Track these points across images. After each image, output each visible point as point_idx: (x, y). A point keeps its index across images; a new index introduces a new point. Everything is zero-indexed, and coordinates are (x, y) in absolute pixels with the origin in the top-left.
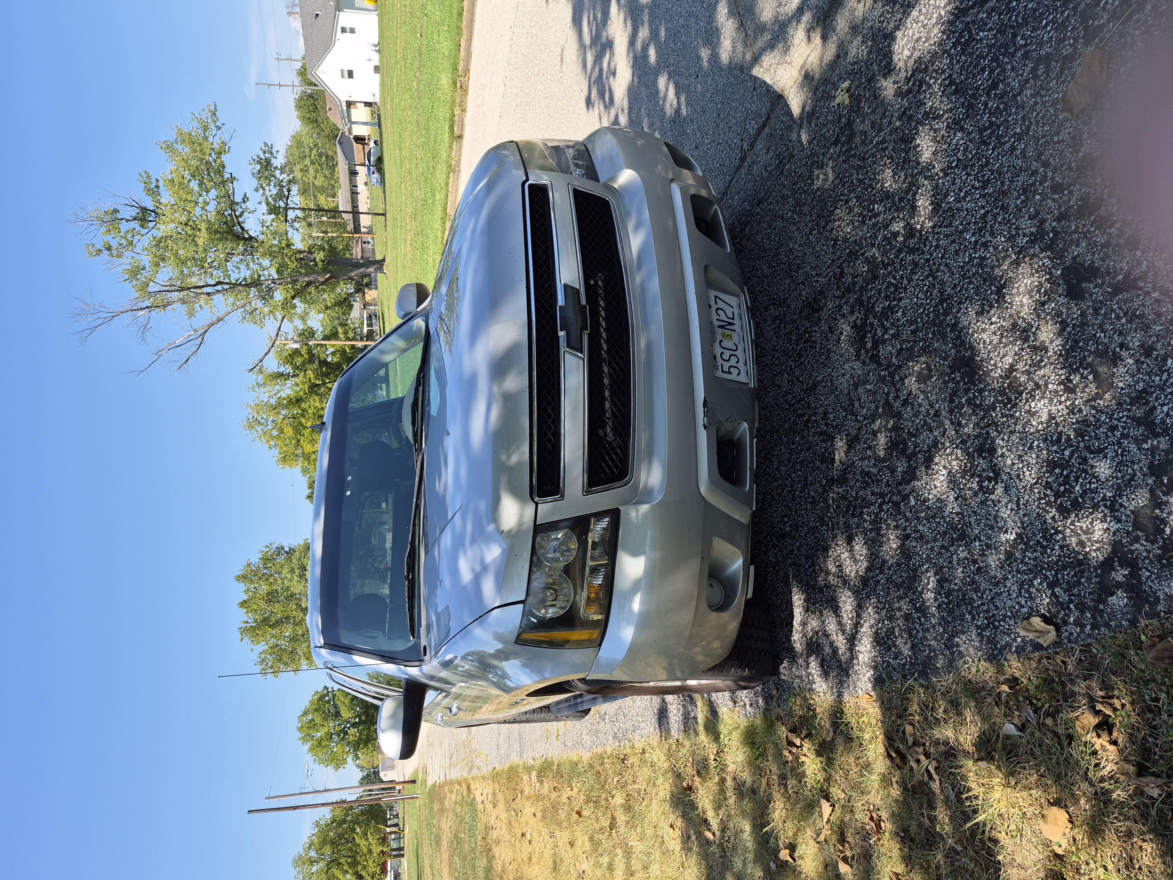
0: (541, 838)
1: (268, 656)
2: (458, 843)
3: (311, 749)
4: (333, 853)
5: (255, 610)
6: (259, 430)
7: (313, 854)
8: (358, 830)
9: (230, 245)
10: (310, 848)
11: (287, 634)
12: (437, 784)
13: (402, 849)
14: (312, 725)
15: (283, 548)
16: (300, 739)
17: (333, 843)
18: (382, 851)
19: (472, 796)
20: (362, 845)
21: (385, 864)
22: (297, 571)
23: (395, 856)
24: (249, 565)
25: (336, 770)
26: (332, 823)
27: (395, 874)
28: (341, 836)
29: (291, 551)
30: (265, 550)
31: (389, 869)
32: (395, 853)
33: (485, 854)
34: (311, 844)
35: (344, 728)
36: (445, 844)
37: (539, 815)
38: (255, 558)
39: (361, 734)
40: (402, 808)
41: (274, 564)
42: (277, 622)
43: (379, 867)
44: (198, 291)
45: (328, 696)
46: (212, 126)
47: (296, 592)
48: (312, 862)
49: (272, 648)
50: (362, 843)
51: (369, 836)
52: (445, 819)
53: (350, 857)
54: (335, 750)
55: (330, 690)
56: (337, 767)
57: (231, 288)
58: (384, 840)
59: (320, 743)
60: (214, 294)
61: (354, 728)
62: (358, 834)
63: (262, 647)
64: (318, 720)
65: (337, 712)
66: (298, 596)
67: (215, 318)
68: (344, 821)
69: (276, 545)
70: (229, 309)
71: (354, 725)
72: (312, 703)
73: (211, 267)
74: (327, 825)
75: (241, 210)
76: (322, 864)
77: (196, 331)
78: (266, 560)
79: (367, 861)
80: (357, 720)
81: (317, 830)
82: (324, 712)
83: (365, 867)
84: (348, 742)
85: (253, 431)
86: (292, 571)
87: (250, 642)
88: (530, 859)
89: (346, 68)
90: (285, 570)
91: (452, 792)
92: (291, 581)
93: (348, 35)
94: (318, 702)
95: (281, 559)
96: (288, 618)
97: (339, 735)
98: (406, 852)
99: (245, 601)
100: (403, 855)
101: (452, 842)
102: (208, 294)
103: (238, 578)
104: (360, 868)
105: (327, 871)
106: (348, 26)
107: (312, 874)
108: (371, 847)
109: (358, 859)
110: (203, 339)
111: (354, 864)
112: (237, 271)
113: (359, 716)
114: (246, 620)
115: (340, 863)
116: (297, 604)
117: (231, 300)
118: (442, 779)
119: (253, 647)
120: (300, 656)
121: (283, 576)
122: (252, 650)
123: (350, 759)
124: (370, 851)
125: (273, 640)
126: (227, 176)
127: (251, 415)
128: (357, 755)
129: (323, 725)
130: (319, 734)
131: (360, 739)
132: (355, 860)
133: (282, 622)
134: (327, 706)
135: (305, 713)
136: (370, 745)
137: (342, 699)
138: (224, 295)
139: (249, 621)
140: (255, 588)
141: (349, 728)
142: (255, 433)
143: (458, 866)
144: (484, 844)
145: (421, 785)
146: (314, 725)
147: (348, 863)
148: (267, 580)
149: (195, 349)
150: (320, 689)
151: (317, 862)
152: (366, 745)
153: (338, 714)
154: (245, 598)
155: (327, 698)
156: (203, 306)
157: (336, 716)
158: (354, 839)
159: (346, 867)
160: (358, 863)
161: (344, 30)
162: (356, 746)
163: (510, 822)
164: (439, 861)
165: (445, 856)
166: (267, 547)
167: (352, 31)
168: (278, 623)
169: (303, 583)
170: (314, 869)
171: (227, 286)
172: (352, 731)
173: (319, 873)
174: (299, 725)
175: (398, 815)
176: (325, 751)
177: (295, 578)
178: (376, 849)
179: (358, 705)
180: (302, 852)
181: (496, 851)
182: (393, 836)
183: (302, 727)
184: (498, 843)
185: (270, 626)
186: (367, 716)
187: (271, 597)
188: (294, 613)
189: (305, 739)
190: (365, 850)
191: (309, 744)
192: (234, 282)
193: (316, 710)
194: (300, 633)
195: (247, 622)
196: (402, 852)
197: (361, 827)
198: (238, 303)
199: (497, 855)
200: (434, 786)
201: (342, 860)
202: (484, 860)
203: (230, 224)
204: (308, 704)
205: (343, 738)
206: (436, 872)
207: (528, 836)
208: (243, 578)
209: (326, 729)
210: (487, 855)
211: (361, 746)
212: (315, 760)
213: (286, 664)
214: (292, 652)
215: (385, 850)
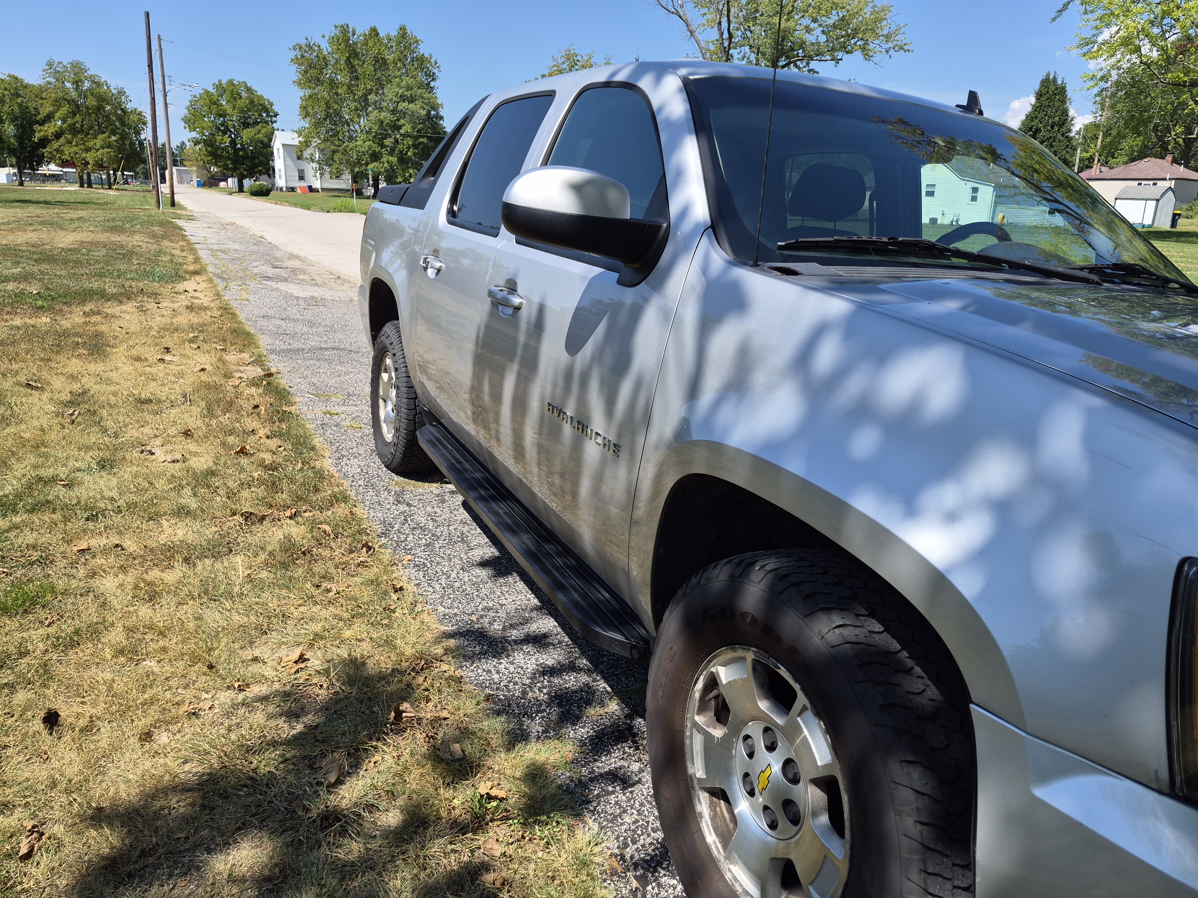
0: (173, 379)
1: (315, 54)
2: (123, 254)
3: (207, 93)
4: (87, 108)
5: (366, 44)
6: (565, 66)
7: (87, 85)
8: (113, 138)
9: (769, 51)
10: (94, 82)
11: (339, 77)
12: (184, 233)
13: (90, 186)
14: (235, 96)
15: (433, 80)
16: (220, 81)
17: (99, 109)
18: (88, 163)
19: (187, 276)
20: (95, 141)
21: (73, 165)
22: (408, 93)
23: (81, 178)
24: (417, 42)
25: (182, 119)
26: (122, 110)
27: (58, 175)
28: (107, 118)
29: (430, 89)
30: (433, 61)
31: (65, 170)
32: (85, 177)
33: (123, 291)
34: (99, 84)
35: (231, 132)
36: (116, 238)
37: (204, 377)
38: (424, 49)
39: (223, 149)
40: (135, 188)
41: (416, 69)
42: (353, 66)
43: (69, 159)
44: (725, 12)
45: (267, 116)
46: (890, 45)
47: (386, 91)
48: (77, 83)
49: (324, 58)
50: (98, 142)
51: (106, 150)
52: (146, 240)
53: (82, 126)
54: (206, 119)
55: (274, 119)
56: (186, 120)
57: (725, 48)
58: (100, 165)
59: (215, 103)
60: (720, 29)
61: (230, 143)
62: (109, 137)
63: (326, 47)
64: (240, 103)
65: (249, 124)
66: (381, 92)
67: (693, 28)
68: (123, 124)
69: (437, 73)
70: (703, 44)
71: (233, 143)
72: (261, 97)
73: (745, 30)
74: (120, 104)
75: (801, 66)
76: (74, 94)
77: (682, 6)
78: (422, 62)
79: (77, 146)
80: (239, 146)
81: (114, 91)
82: (249, 110)
83: (70, 143)
84: (214, 135)
85: (563, 59)
86: (409, 88)
87: (333, 34)
88: (138, 359)
89: (937, 190)
90: (411, 81)
91: (182, 251)
92: (398, 85)
93: (969, 194)
94: (261, 105)
95: (421, 77)
96: (357, 78)
97: (222, 125)
98: (86, 190)
99: (378, 34)
100: (82, 186)
101: (122, 247)
102: (720, 23)
103: (403, 29)
104: (69, 137)
105: (66, 100)
106: (979, 195)
107: (63, 83)
108: (93, 151)
109: (79, 136)
110: (673, 13)
111: (74, 130)
112: (740, 56)
113: (243, 149)
114: (357, 32)
115: (75, 115)
116: (371, 90)
117: (712, 48)
118: (193, 240)
119: (326, 38)
120: (314, 89)
121: (403, 77)
122: (324, 36)
123: (194, 135)
124: (88, 150)
125: (333, 61)
126: (840, 55)
127: (580, 59)
128: (200, 143)
129: (234, 108)
130: (224, 103)
131: (218, 148)
132: (78, 132)
133: (352, 73)
134: (256, 114)
135: (249, 90)
136: (210, 158)
137: (263, 131)
138: (717, 40)
139: (355, 37)
140: (392, 47)
141: (230, 136)
142: (560, 61)
143: (96, 254)
144: (135, 290)
145: (173, 213)
146: (235, 99)
147: (74, 124)
148: (400, 60)
149: (663, 3)
150: (275, 108)
151: (77, 89)
152: (210, 154)
153: (246, 125)
154: (382, 35)
155: (264, 115)
156: (706, 17)
157: (244, 123)
158: (103, 133)
159: (69, 121)
160: (74, 136)
161: (975, 190)
162: (209, 143)
163: (176, 330)
164: (91, 229)
165: (103, 237)
166: (436, 63)
167: (974, 199)
168: (352, 68)
169: (394, 99)
170: (68, 85)
171: (726, 44)
172: (227, 140)
173: (64, 90)
174: (235, 82)
175: (127, 183)
176: (205, 108)
177: (401, 91)
178: (90, 157)
179: (255, 148)
180: (90, 73)
181: (130, 306)
182: (104, 177)
183: (233, 84)
184: (141, 309)
185: (348, 59)
186: (242, 157)
187: (381, 63)
188: (363, 86)
189: (219, 86)
190: (90, 144)
191: (214, 91)
192: (731, 52)
193: (252, 102)
194: (340, 91)
195: (354, 34)
196: (86, 186)
197: (116, 141)
198: (708, 54)
199: (124, 307)
200: (181, 229)
201: (78, 118)
202: (115, 291)
203: (790, 54)
204: (259, 93)
205: (219, 129)
206: (76, 225)
207: (168, 358)
208: (403, 33)
209: (229, 111)
210: (121, 294)
211: (209, 149)
212: (195, 96)
213: (306, 72)
214: (318, 80)
215: (89, 166)
